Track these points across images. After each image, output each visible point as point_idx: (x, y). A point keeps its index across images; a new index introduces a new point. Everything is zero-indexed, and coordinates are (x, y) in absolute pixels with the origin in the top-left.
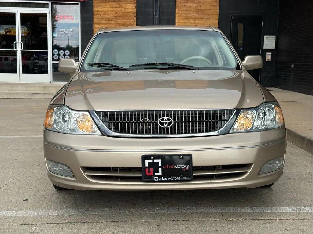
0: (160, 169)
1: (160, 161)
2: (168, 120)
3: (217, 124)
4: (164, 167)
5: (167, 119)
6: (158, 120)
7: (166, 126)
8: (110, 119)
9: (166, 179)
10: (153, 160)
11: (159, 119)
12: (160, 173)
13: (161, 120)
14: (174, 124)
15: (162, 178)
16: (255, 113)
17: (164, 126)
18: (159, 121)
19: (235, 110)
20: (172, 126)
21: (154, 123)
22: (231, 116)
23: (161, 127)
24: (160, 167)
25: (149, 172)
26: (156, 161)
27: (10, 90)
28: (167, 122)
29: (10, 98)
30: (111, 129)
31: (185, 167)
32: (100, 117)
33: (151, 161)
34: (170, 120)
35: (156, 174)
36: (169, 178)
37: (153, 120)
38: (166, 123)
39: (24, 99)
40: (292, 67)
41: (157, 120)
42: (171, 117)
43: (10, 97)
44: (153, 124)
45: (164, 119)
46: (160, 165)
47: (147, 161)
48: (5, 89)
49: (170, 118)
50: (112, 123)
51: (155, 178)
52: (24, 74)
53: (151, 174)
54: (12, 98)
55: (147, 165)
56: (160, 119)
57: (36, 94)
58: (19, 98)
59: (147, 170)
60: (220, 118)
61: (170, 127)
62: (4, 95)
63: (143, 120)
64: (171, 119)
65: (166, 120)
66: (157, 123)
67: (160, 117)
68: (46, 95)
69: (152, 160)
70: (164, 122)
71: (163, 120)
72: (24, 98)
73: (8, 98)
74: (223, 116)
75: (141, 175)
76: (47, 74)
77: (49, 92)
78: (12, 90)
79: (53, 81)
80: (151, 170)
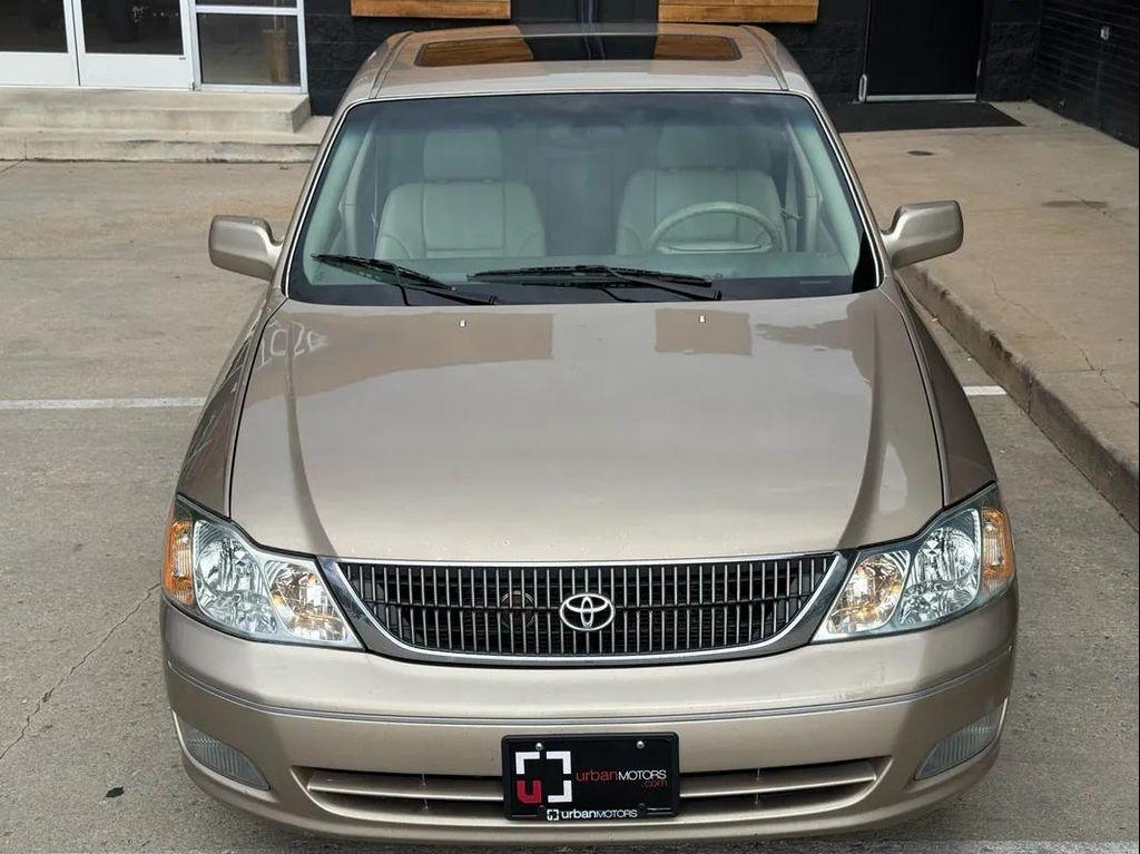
0: (568, 785)
1: (565, 757)
2: (597, 602)
3: (769, 610)
4: (580, 777)
5: (593, 599)
6: (559, 605)
7: (587, 626)
8: (392, 595)
9: (587, 814)
10: (543, 754)
11: (564, 599)
12: (567, 797)
13: (572, 603)
14: (616, 617)
15: (575, 812)
16: (908, 558)
17: (580, 625)
18: (562, 607)
19: (835, 556)
20: (610, 624)
21: (548, 614)
22: (821, 581)
23: (572, 630)
24: (567, 777)
25: (529, 791)
26: (551, 755)
27: (45, 125)
28: (593, 610)
29: (48, 157)
30: (394, 632)
31: (652, 775)
32: (356, 583)
33: (535, 756)
34: (602, 603)
35: (552, 799)
36: (596, 814)
37: (542, 600)
38: (587, 616)
39: (99, 161)
40: (1102, 36)
41: (555, 601)
42: (606, 592)
43: (49, 154)
44: (542, 615)
45: (581, 599)
46: (567, 769)
47: (521, 758)
48: (28, 122)
49: (601, 597)
50: (399, 611)
51: (548, 811)
52: (92, 55)
53: (535, 799)
54: (55, 157)
55: (520, 770)
56: (567, 602)
57: (143, 142)
58: (83, 157)
59: (521, 784)
60: (782, 589)
61: (603, 629)
62: (25, 145)
63: (506, 596)
64: (607, 602)
65: (587, 605)
66: (557, 612)
67: (567, 592)
68: (179, 145)
69: (538, 753)
70: (581, 610)
71: (577, 603)
72: (101, 158)
73: (41, 157)
74: (791, 582)
75: (502, 798)
76: (178, 56)
77: (191, 132)
78: (53, 126)
79: (202, 82)
80: (537, 784)
